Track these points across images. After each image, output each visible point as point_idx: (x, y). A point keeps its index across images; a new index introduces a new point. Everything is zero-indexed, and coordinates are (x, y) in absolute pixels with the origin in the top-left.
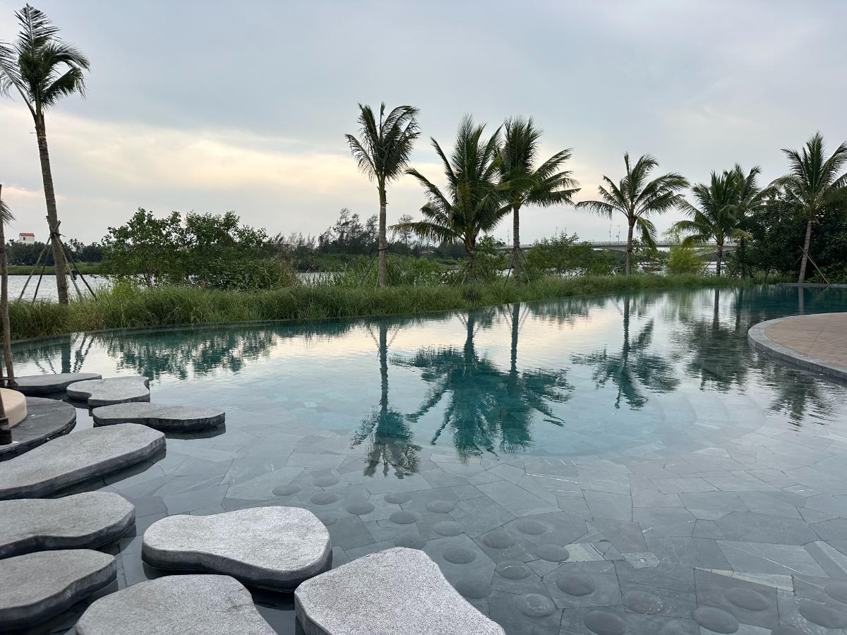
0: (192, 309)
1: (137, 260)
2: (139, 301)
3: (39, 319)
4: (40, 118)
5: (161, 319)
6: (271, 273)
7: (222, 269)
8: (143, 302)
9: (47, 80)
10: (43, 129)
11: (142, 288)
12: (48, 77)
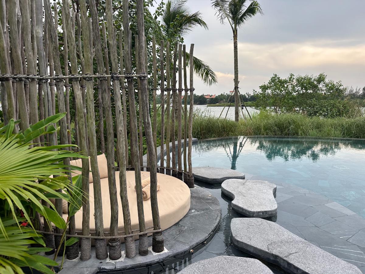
0: (300, 128)
1: (271, 101)
2: (271, 121)
3: (224, 128)
4: (236, 31)
5: (282, 132)
6: (345, 108)
7: (315, 105)
8: (273, 122)
9: (241, 12)
10: (236, 37)
11: (273, 114)
12: (241, 10)
